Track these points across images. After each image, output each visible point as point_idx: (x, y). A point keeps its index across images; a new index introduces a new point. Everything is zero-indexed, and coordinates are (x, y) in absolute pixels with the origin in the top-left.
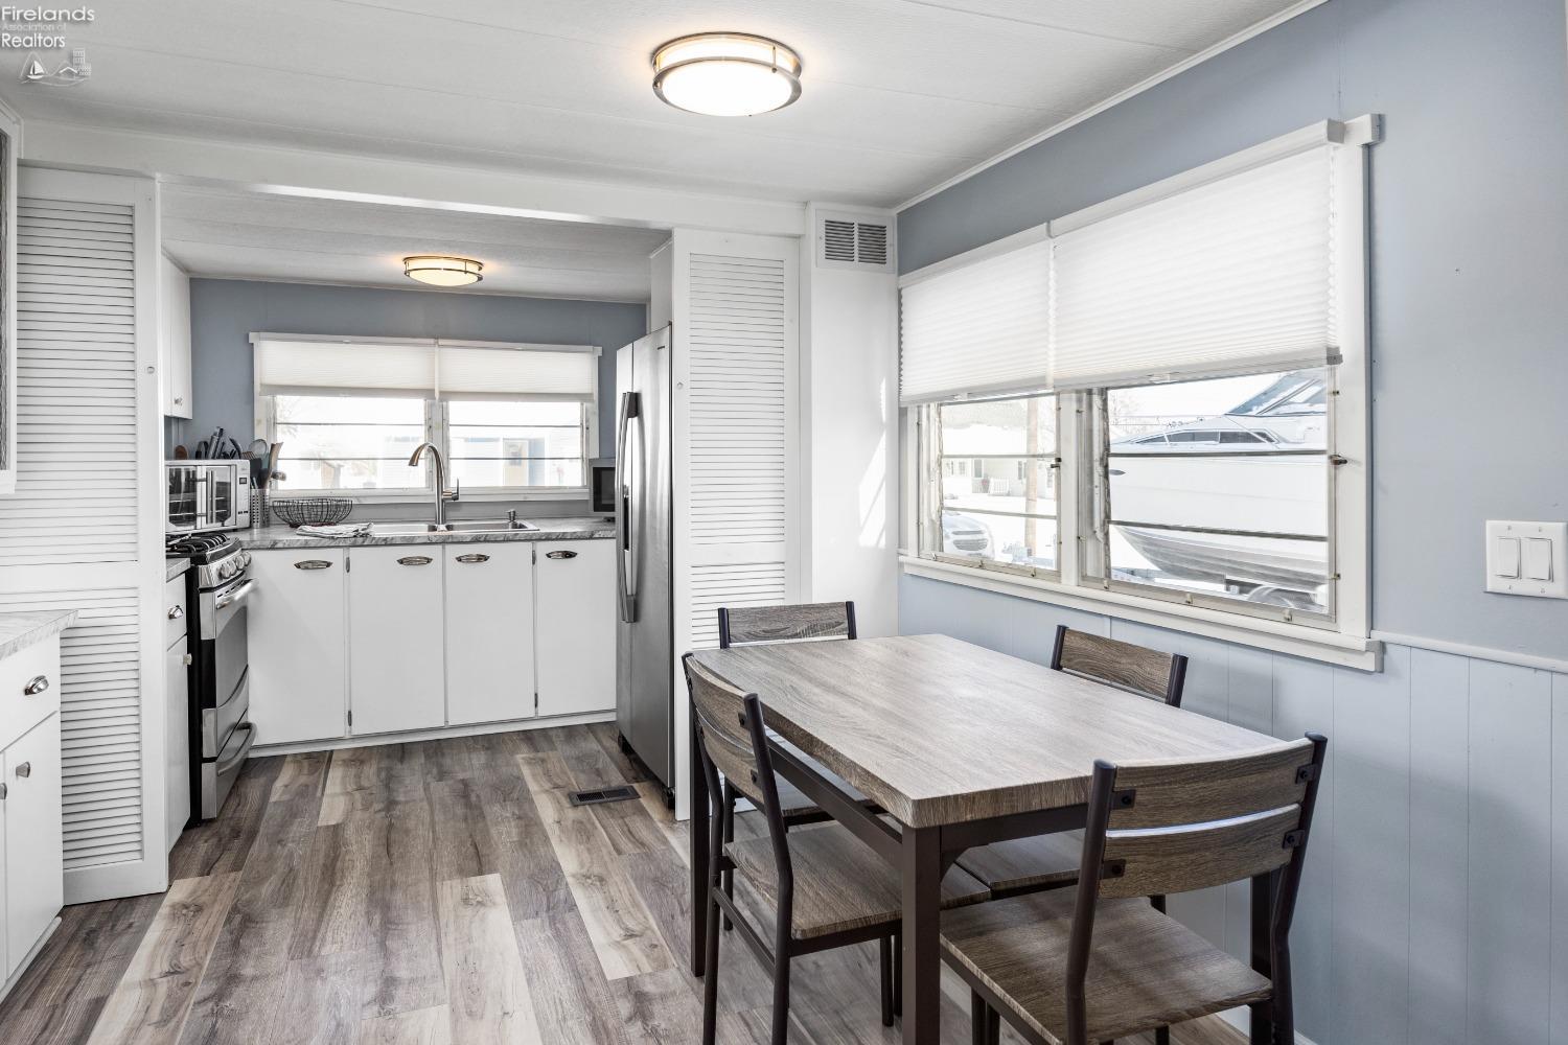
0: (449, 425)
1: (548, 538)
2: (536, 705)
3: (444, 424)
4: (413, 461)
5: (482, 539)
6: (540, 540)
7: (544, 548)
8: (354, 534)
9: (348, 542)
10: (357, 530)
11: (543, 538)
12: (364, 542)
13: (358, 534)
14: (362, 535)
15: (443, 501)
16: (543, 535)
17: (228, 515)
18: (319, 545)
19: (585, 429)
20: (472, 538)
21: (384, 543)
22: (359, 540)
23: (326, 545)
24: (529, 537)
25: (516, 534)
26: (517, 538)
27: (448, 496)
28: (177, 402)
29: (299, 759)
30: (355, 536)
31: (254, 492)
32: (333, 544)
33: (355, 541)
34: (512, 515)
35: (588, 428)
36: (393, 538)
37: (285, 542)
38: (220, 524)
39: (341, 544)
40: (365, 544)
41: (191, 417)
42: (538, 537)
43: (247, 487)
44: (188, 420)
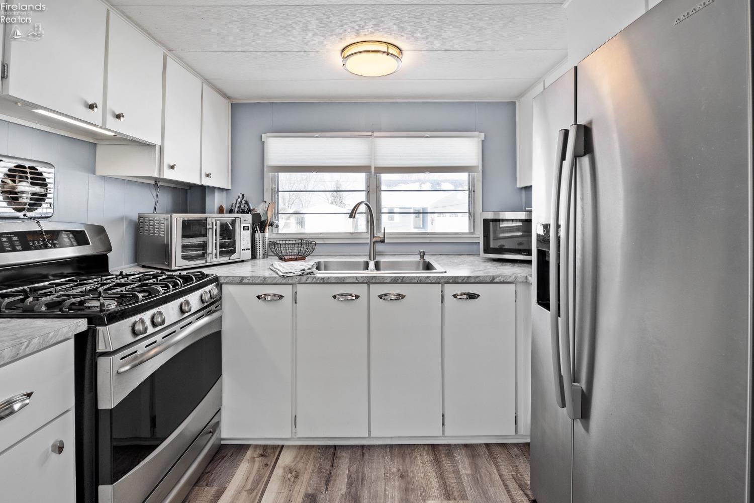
0: (381, 191)
1: (455, 281)
2: (443, 425)
3: (378, 189)
4: (352, 215)
5: (400, 281)
6: (448, 283)
7: (450, 290)
8: (299, 273)
9: (295, 280)
10: (304, 270)
11: (451, 281)
12: (307, 280)
13: (304, 273)
14: (307, 274)
15: (374, 243)
16: (451, 279)
17: (233, 252)
18: (274, 282)
19: (472, 192)
20: (392, 280)
21: (322, 282)
22: (304, 278)
23: (279, 282)
24: (438, 280)
25: (428, 277)
26: (429, 280)
27: (378, 239)
28: (208, 175)
29: (255, 456)
30: (301, 275)
31: (257, 235)
32: (284, 281)
33: (300, 279)
34: (422, 254)
35: (474, 191)
36: (329, 278)
37: (249, 278)
38: (228, 258)
39: (290, 282)
40: (308, 282)
41: (230, 188)
42: (446, 280)
43: (249, 232)
44: (227, 190)
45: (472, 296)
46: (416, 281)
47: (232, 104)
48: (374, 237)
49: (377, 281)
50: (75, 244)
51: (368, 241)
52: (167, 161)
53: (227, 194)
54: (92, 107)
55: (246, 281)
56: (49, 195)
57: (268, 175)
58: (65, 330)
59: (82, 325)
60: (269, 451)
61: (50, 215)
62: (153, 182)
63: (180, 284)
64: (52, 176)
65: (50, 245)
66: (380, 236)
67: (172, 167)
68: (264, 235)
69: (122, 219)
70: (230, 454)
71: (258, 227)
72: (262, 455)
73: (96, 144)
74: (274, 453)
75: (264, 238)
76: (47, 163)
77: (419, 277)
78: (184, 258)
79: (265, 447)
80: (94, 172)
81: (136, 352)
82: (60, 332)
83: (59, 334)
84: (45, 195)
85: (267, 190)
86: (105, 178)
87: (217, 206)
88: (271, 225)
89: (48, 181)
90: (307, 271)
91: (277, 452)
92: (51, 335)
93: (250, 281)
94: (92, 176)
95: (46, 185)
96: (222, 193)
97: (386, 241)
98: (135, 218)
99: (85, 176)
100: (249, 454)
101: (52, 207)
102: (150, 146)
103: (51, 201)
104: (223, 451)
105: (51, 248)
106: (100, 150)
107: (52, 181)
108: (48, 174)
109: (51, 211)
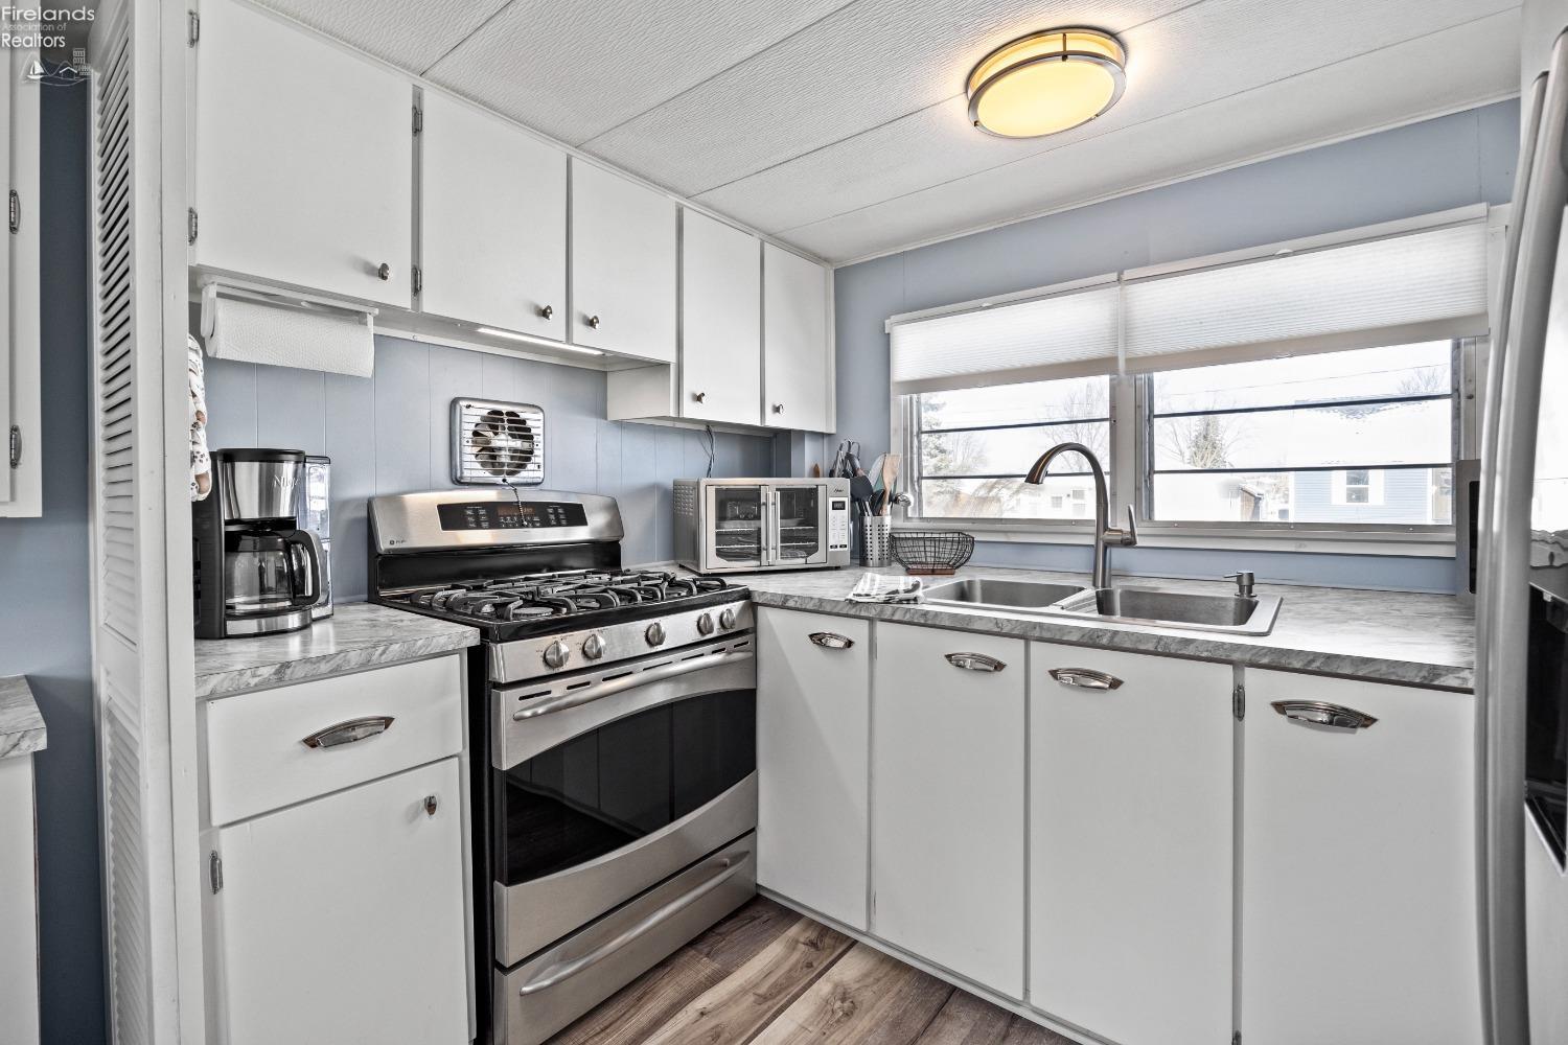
0: (1154, 416)
1: (1279, 662)
3: (1146, 417)
4: (1033, 477)
6: (1255, 665)
7: (1263, 687)
8: (883, 598)
9: (875, 612)
10: (897, 592)
11: (1265, 661)
12: (893, 615)
13: (891, 598)
14: (900, 602)
15: (1108, 545)
16: (1265, 655)
17: (815, 549)
18: (836, 611)
19: (1463, 398)
20: (1083, 636)
21: (922, 621)
22: (888, 609)
23: (844, 612)
24: (1221, 654)
25: (1187, 642)
26: (1190, 651)
27: (1117, 537)
28: (777, 409)
29: (802, 940)
30: (887, 602)
31: (868, 520)
32: (852, 612)
33: (882, 611)
34: (1245, 582)
35: (1470, 397)
36: (937, 614)
37: (796, 599)
38: (803, 561)
39: (863, 614)
40: (895, 618)
41: (833, 431)
42: (1247, 657)
43: (845, 513)
44: (829, 435)
45: (1345, 719)
46: (1150, 647)
47: (835, 271)
48: (1106, 528)
49: (1046, 635)
50: (564, 522)
51: (1091, 541)
52: (689, 388)
53: (830, 443)
54: (544, 313)
55: (791, 603)
56: (536, 452)
57: (900, 400)
58: (443, 640)
59: (472, 636)
60: (828, 941)
61: (540, 481)
62: (703, 428)
63: (660, 596)
64: (541, 424)
65: (526, 523)
66: (1123, 529)
67: (699, 398)
68: (882, 520)
69: (654, 487)
70: (765, 917)
71: (867, 503)
72: (813, 944)
73: (606, 373)
74: (834, 948)
75: (881, 526)
76: (533, 406)
77: (1160, 638)
78: (720, 553)
79: (824, 931)
80: (602, 413)
81: (549, 692)
82: (434, 640)
83: (433, 644)
84: (531, 452)
85: (896, 430)
86: (622, 425)
87: (808, 463)
88: (894, 500)
89: (533, 431)
90: (903, 596)
91: (840, 950)
92: (420, 643)
93: (798, 606)
94: (603, 421)
95: (531, 437)
96: (821, 440)
97: (1140, 542)
98: (670, 485)
99: (592, 422)
100: (794, 930)
101: (542, 469)
102: (662, 366)
103: (540, 460)
104: (759, 908)
105: (527, 526)
106: (614, 383)
107: (540, 431)
108: (533, 420)
109: (540, 474)
